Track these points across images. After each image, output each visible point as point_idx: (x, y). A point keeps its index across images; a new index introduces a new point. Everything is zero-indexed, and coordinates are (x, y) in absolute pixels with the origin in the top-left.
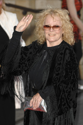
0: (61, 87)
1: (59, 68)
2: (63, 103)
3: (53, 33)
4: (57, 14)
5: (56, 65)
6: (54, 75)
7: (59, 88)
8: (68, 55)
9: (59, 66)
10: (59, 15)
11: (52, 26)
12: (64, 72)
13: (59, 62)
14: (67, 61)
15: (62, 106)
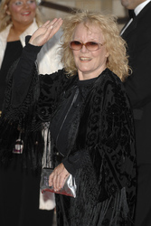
0: (101, 151)
1: (97, 116)
2: (107, 179)
3: (87, 55)
4: (96, 22)
5: (92, 111)
6: (89, 130)
7: (99, 153)
8: (111, 94)
9: (96, 113)
10: (100, 23)
11: (85, 42)
12: (106, 124)
13: (96, 107)
14: (109, 104)
15: (106, 185)
